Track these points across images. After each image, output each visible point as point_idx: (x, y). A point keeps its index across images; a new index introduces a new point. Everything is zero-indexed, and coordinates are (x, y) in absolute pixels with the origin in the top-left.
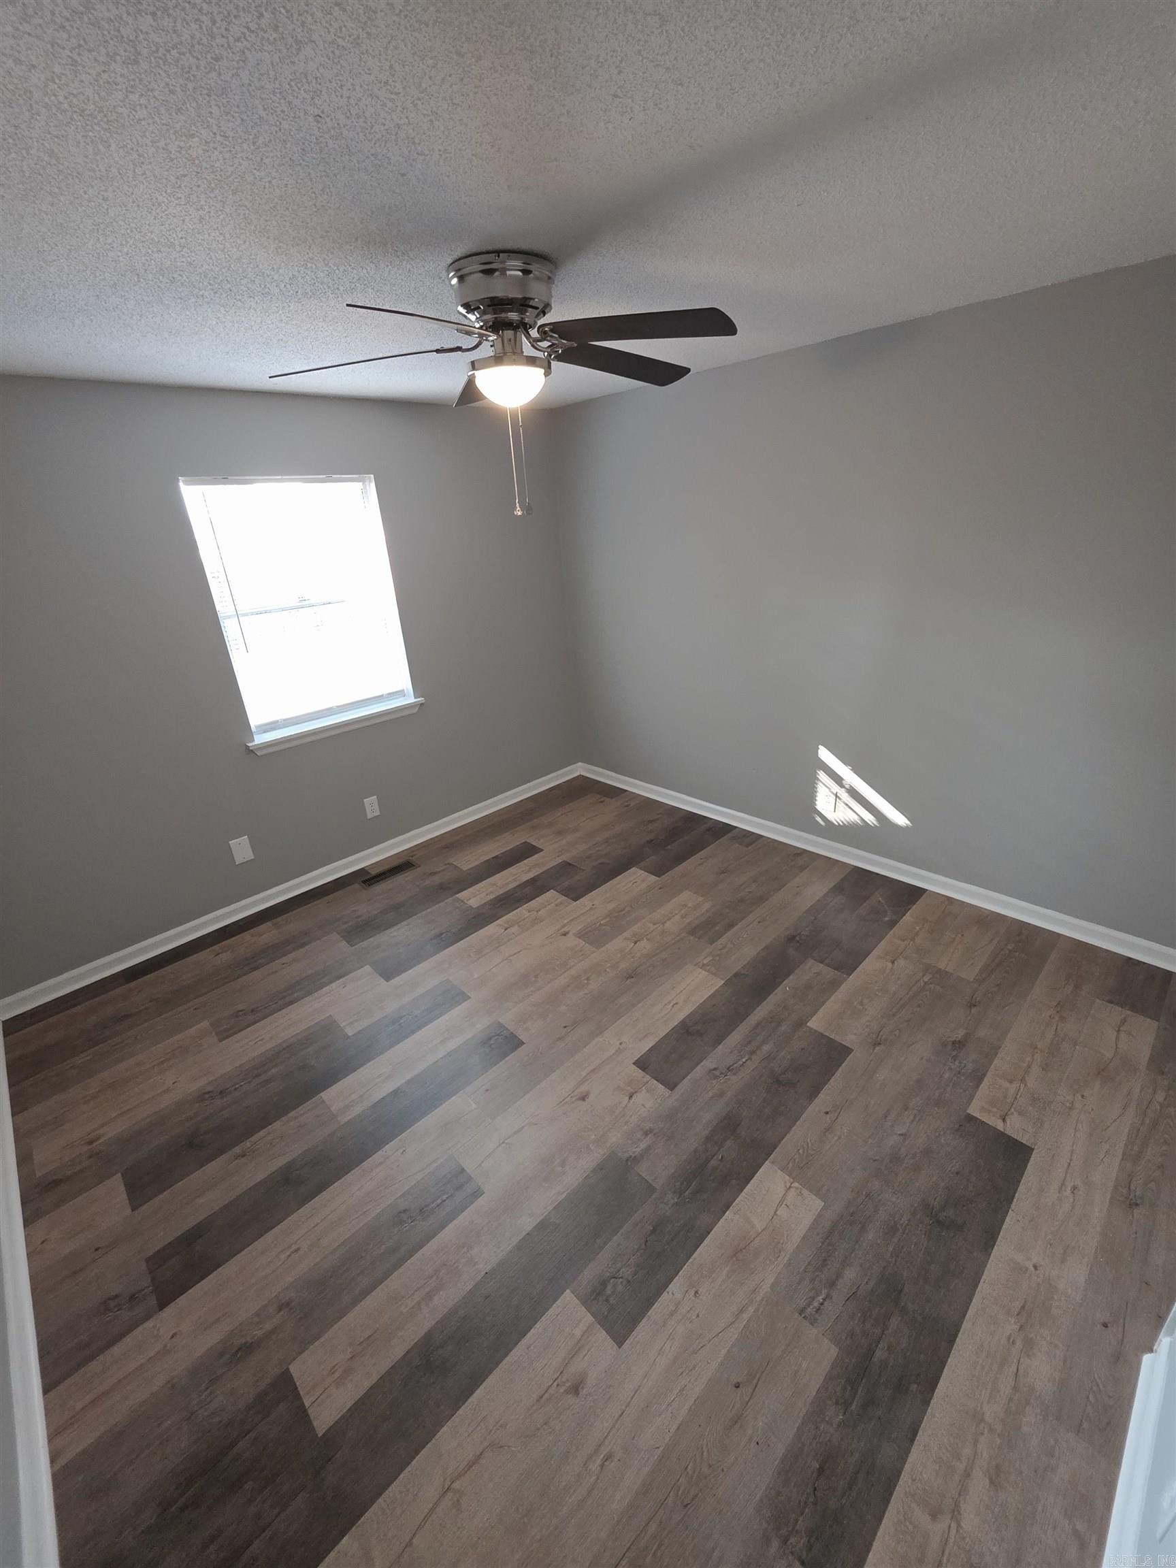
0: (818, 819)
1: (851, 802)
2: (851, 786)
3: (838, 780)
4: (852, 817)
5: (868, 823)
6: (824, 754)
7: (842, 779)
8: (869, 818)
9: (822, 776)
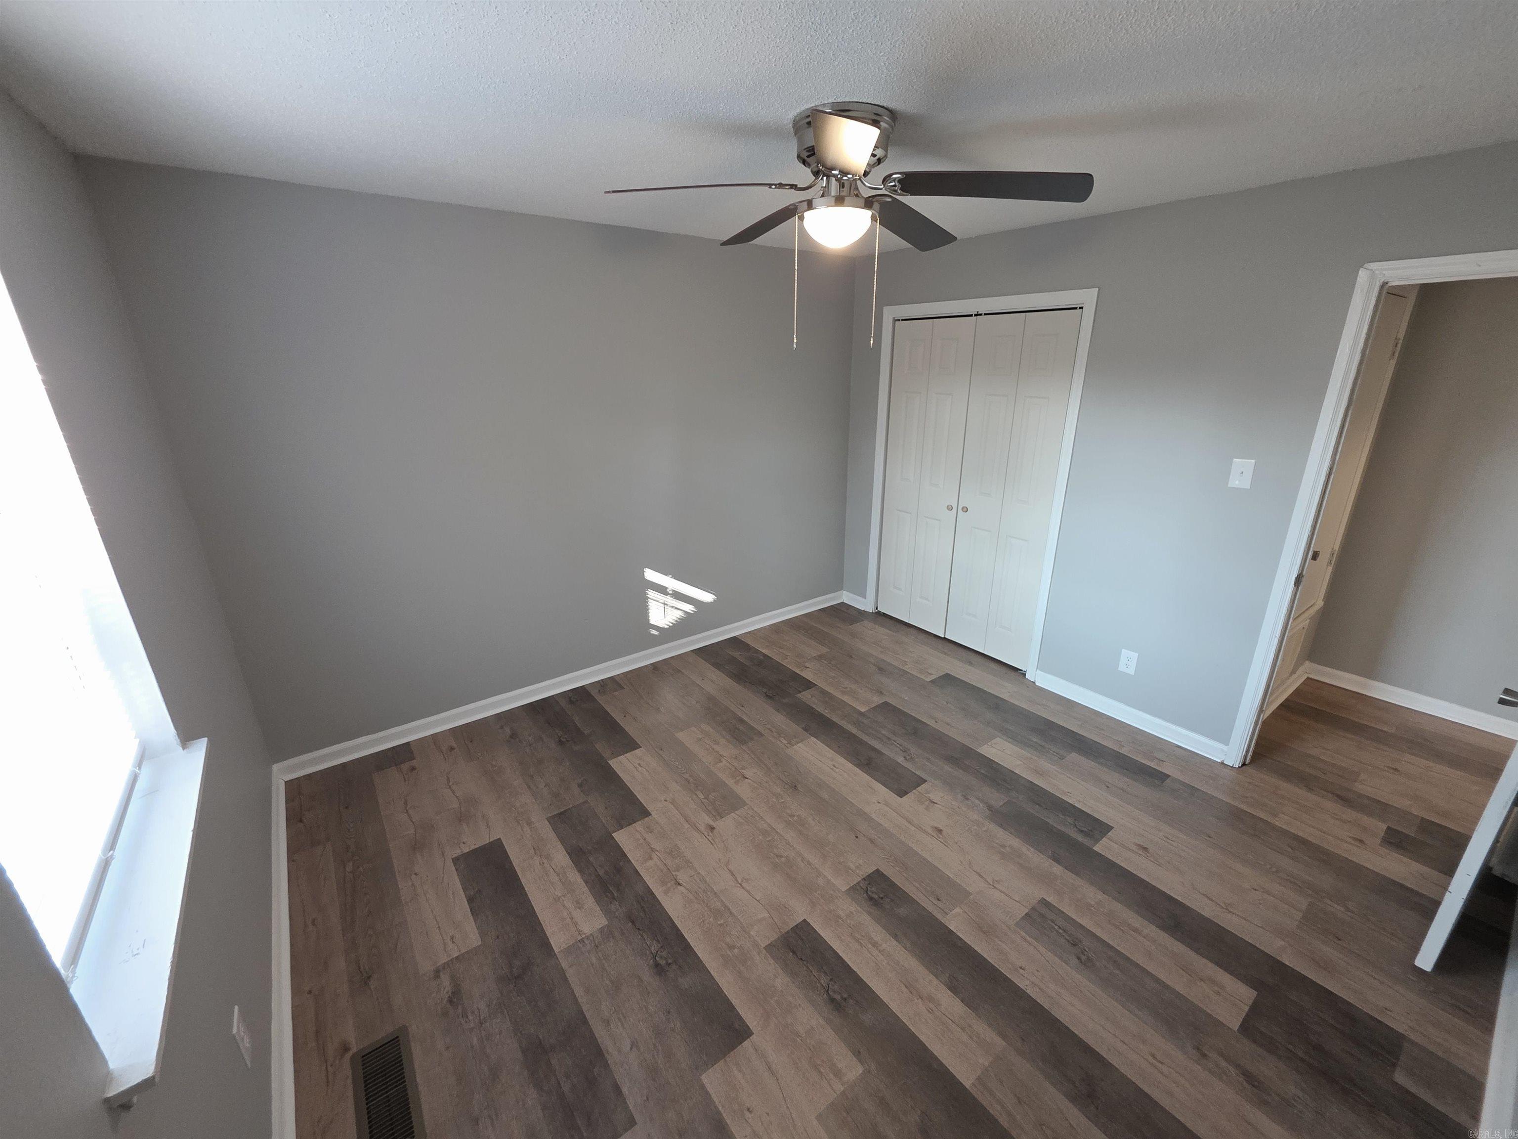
0: (654, 632)
1: (677, 603)
2: (673, 591)
3: (662, 590)
4: (678, 614)
5: (689, 613)
6: (651, 575)
7: (666, 588)
8: (689, 608)
9: (651, 594)
